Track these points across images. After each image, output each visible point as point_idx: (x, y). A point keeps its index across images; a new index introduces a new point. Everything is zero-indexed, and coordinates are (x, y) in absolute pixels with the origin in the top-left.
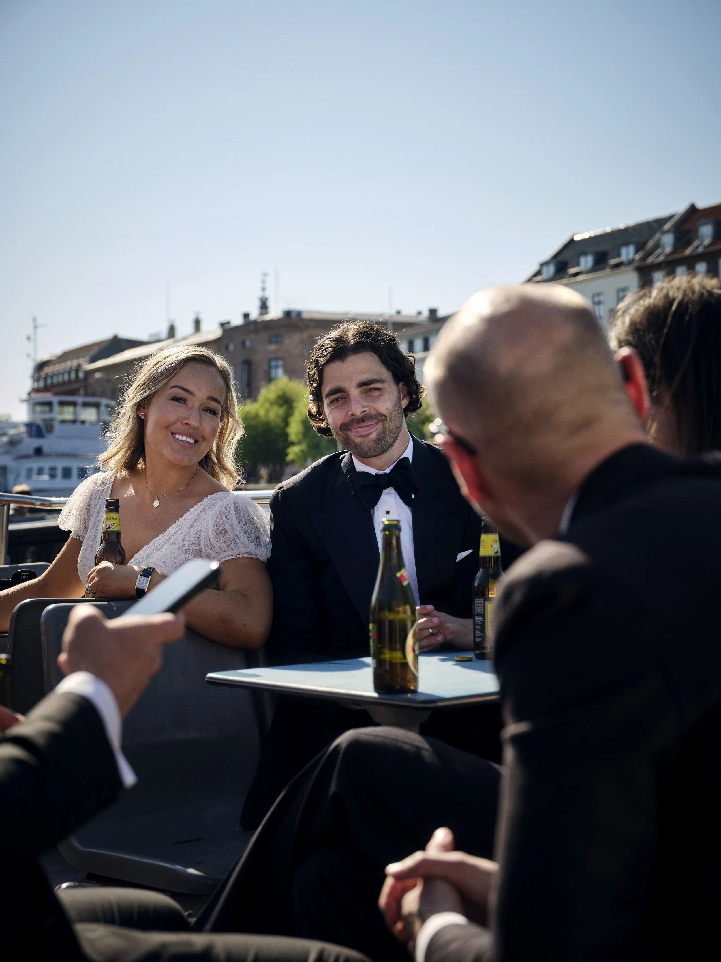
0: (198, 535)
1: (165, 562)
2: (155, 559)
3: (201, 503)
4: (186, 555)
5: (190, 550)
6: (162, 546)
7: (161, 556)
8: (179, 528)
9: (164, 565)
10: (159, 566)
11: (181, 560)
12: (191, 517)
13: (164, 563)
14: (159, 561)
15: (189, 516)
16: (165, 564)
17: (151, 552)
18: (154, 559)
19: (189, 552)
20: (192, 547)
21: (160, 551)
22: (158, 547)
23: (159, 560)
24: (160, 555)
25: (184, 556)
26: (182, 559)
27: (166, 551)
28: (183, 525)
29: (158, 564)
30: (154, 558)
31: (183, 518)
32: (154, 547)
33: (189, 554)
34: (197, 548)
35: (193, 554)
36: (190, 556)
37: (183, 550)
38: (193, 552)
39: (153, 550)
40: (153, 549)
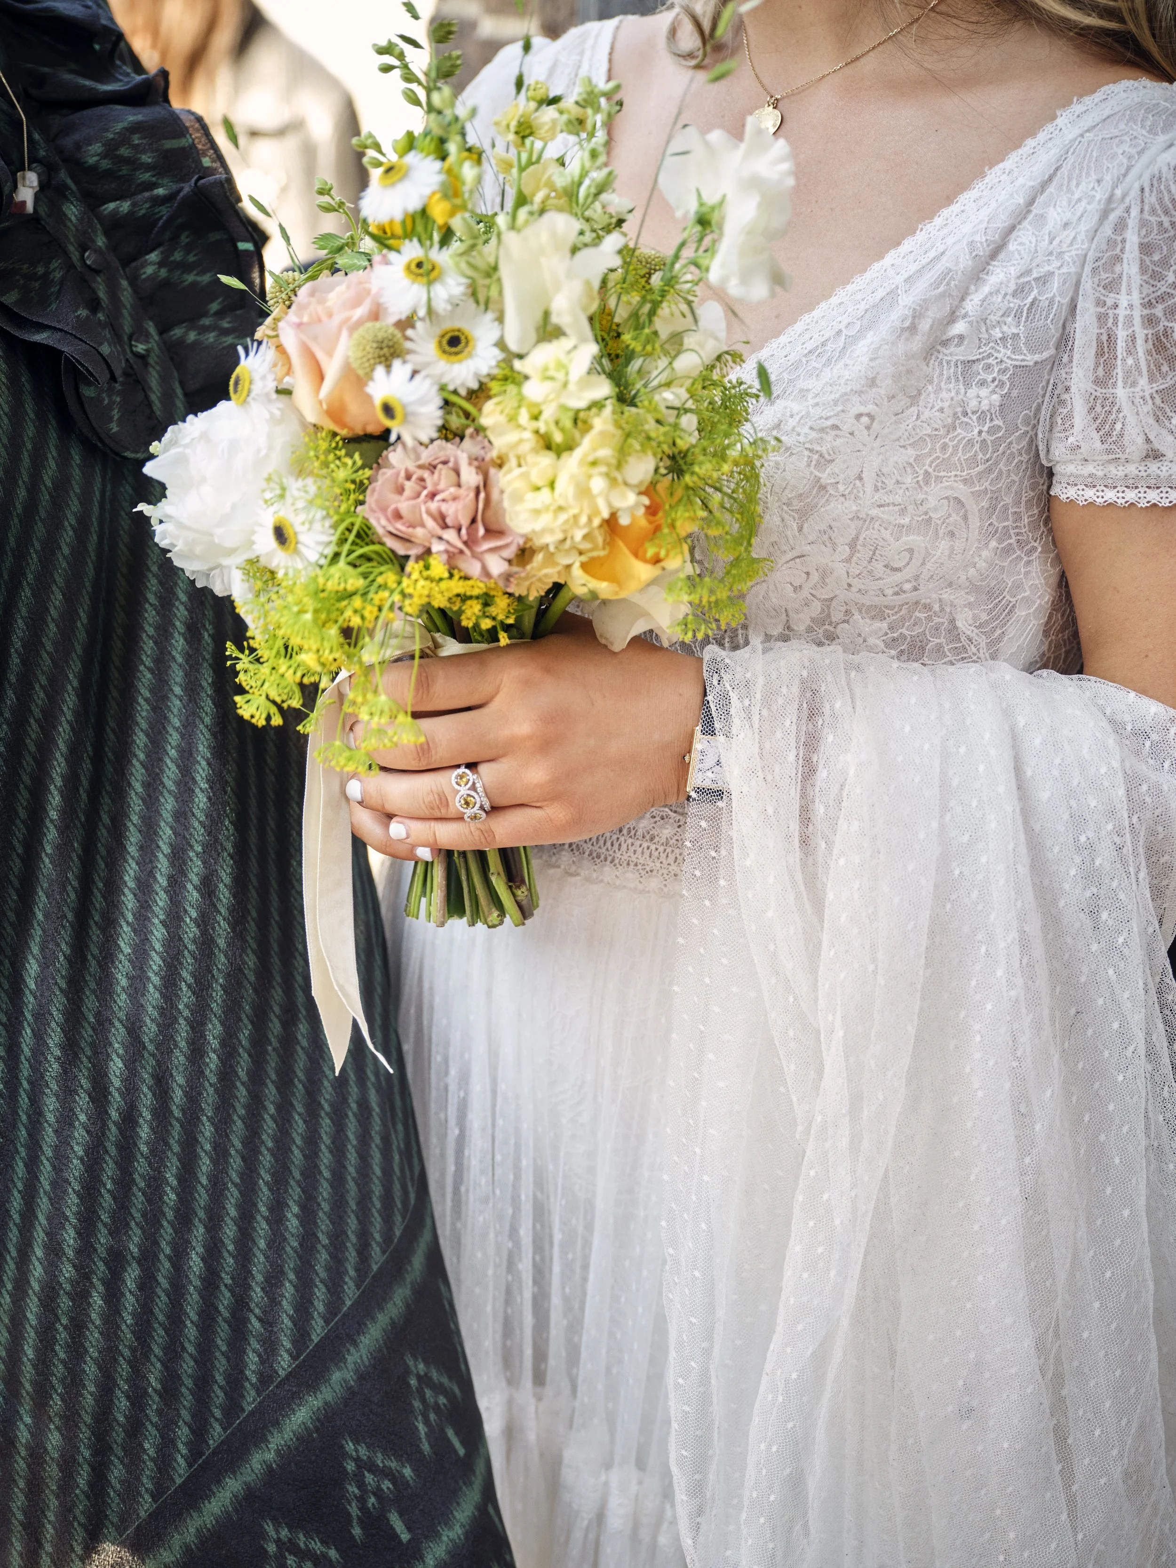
0: (1030, 299)
1: (869, 415)
2: (817, 400)
3: (1042, 136)
4: (968, 385)
5: (988, 367)
6: (853, 340)
7: (849, 388)
8: (932, 254)
9: (865, 432)
10: (838, 432)
11: (941, 410)
12: (994, 204)
13: (865, 420)
14: (840, 408)
15: (981, 202)
16: (868, 428)
17: (796, 366)
18: (811, 402)
19: (983, 375)
20: (999, 352)
21: (841, 364)
22: (829, 346)
23: (835, 404)
24: (843, 381)
25: (958, 393)
26: (946, 405)
27: (871, 360)
28: (950, 241)
29: (835, 427)
30: (810, 395)
31: (955, 208)
32: (810, 345)
33: (983, 383)
34: (1023, 360)
35: (1002, 384)
36: (984, 392)
37: (948, 362)
38: (1004, 378)
39: (804, 360)
40: (805, 356)
